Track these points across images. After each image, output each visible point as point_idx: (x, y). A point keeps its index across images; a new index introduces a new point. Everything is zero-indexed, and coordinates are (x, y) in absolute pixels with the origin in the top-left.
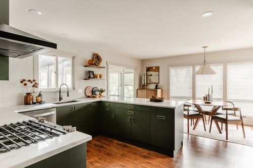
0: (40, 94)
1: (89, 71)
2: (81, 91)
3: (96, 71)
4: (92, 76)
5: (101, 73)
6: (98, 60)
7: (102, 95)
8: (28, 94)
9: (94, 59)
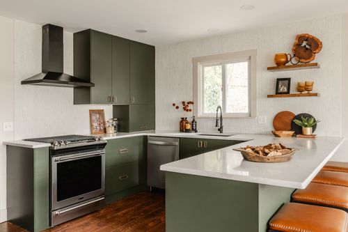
0: (193, 121)
1: (278, 80)
2: (265, 121)
3: (298, 76)
4: (283, 89)
5: (309, 80)
6: (307, 49)
7: (309, 134)
8: (183, 119)
9: (294, 50)
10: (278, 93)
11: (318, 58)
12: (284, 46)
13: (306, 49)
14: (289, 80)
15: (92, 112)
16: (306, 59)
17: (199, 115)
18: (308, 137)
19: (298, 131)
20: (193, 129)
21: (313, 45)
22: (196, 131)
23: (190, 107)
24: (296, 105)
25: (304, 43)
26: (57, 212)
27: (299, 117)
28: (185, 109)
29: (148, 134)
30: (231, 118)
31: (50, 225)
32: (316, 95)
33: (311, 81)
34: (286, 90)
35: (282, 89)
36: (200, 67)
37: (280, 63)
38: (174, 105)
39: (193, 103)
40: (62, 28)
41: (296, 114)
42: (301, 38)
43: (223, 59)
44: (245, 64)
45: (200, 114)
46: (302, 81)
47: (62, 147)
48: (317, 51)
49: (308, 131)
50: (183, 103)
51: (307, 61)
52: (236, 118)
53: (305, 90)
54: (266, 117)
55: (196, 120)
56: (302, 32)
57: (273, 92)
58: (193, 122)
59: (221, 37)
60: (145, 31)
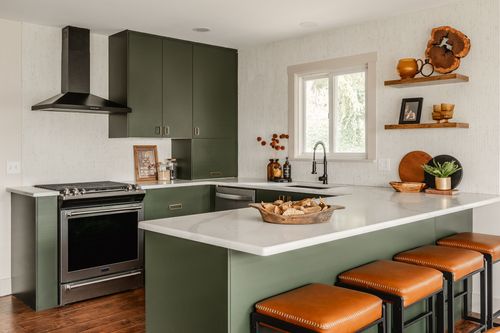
1: (405, 101)
2: (388, 166)
4: (411, 115)
5: (448, 102)
6: (448, 51)
7: (445, 188)
8: (272, 160)
9: (429, 54)
10: (403, 122)
11: (465, 65)
12: (415, 48)
13: (446, 50)
14: (420, 100)
15: (137, 149)
16: (445, 68)
17: (296, 156)
18: (442, 192)
19: (430, 183)
20: (285, 177)
21: (456, 44)
22: (289, 180)
23: (282, 142)
24: (431, 141)
25: (444, 41)
26: (68, 286)
27: (431, 163)
28: (273, 145)
29: (217, 183)
30: (341, 161)
31: (59, 303)
32: (454, 125)
33: (451, 103)
34: (414, 117)
36: (298, 80)
37: (408, 74)
38: (259, 139)
39: (287, 137)
40: (88, 31)
41: (433, 156)
42: (439, 34)
43: (329, 68)
44: (364, 74)
45: (298, 154)
46: (439, 104)
47: (76, 197)
48: (461, 54)
49: (444, 183)
50: (275, 136)
51: (448, 70)
52: (347, 160)
53: (442, 117)
54: (389, 160)
55: (291, 163)
56: (439, 25)
57: (397, 123)
58: (285, 166)
59: (327, 33)
60: (207, 30)
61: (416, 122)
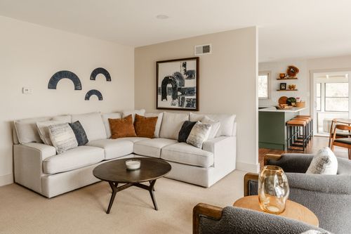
1: (281, 84)
3: (289, 82)
5: (294, 84)
7: (293, 105)
9: (288, 72)
10: (281, 89)
11: (297, 75)
12: (284, 70)
13: (292, 72)
14: (285, 84)
19: (289, 104)
21: (295, 70)
24: (288, 94)
25: (292, 69)
27: (290, 98)
32: (297, 90)
35: (282, 87)
37: (282, 77)
41: (288, 98)
42: (290, 67)
44: (266, 77)
46: (291, 85)
48: (297, 73)
51: (293, 77)
53: (292, 88)
56: (291, 65)
57: (279, 89)
61: (285, 89)
